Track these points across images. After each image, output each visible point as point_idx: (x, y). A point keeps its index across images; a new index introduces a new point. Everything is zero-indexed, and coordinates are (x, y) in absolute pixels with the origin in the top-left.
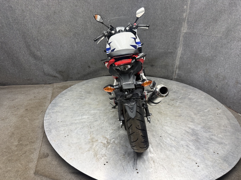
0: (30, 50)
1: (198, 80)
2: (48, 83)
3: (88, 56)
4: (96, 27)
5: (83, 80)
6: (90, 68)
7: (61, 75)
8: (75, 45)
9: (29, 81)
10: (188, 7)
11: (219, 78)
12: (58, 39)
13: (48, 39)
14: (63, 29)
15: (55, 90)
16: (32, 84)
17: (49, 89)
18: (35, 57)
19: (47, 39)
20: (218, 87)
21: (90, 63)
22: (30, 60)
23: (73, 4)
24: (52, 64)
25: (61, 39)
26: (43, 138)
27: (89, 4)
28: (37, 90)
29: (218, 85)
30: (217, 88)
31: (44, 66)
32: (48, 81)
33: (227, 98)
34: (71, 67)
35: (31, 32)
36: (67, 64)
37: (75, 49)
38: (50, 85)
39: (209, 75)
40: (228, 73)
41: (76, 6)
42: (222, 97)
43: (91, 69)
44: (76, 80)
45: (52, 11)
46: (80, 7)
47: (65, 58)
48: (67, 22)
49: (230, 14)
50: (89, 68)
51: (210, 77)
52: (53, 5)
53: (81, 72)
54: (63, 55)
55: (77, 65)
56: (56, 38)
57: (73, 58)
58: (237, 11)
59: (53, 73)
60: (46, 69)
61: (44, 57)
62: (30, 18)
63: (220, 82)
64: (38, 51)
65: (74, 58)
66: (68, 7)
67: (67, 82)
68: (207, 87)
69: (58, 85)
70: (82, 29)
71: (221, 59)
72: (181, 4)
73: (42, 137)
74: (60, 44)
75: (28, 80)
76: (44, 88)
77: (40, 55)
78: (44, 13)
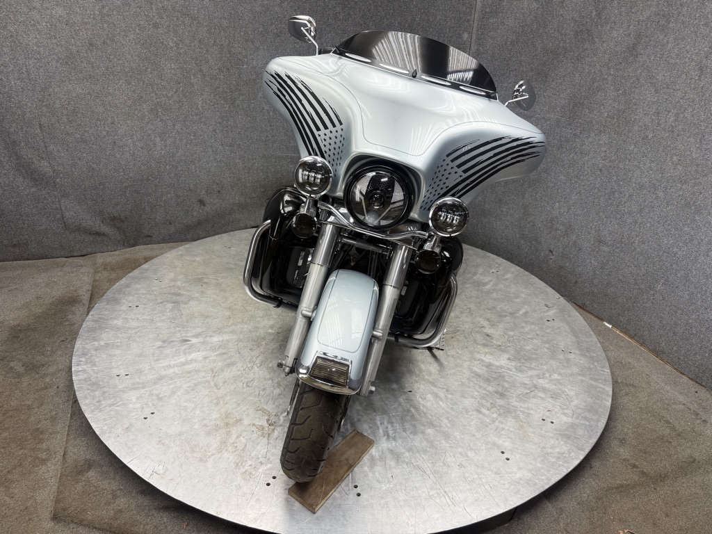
0: (18, 158)
1: (503, 235)
2: (75, 254)
3: (198, 172)
4: (218, 87)
5: (184, 241)
6: (204, 205)
7: (117, 228)
8: (158, 139)
9: (17, 251)
10: (474, 36)
11: (557, 229)
12: (104, 124)
13: (74, 124)
14: (117, 92)
15: (100, 275)
16: (28, 259)
17: (83, 270)
18: (34, 177)
19: (70, 122)
20: (554, 253)
21: (203, 192)
22: (18, 187)
23: (147, 21)
24: (89, 196)
25: (112, 123)
26: (71, 416)
27: (195, 22)
28: (43, 275)
29: (554, 248)
30: (552, 257)
31: (65, 202)
32: (78, 246)
33: (576, 282)
34: (146, 204)
35: (20, 102)
36: (135, 195)
37: (156, 153)
38: (84, 257)
39: (531, 221)
40: (578, 215)
41: (156, 26)
42: (565, 280)
43: (208, 208)
44: (164, 241)
45: (84, 42)
46: (170, 31)
47: (127, 179)
48: (129, 74)
49: (578, 59)
50: (202, 207)
51: (533, 226)
52: (86, 23)
53: (177, 217)
54: (121, 170)
55: (164, 198)
56: (98, 119)
57: (150, 178)
58: (594, 54)
59: (91, 224)
60: (71, 213)
61: (61, 176)
62: (15, 61)
63: (558, 241)
64: (43, 158)
65: (156, 179)
66: (131, 29)
67: (137, 247)
68: (527, 253)
69: (109, 260)
70: (175, 92)
71: (559, 178)
72: (453, 27)
73: (69, 415)
74: (111, 137)
75: (14, 246)
76: (65, 269)
77: (48, 170)
78: (58, 45)
